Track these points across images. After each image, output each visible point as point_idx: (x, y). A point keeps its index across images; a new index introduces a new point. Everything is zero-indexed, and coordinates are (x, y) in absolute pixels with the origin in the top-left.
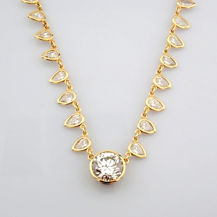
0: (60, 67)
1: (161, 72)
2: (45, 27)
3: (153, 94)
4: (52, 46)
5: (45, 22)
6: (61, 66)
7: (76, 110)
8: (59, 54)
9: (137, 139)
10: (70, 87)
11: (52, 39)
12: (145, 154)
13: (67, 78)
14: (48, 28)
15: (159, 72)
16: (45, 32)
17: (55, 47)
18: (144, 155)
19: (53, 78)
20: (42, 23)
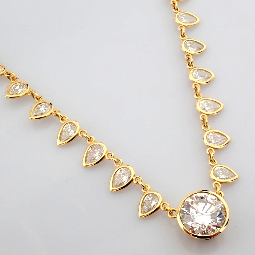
0: (62, 120)
1: (192, 64)
2: (11, 79)
3: (200, 95)
4: (36, 99)
5: (8, 73)
6: (62, 118)
7: (116, 163)
8: (51, 104)
9: (215, 161)
10: (90, 138)
11: (29, 90)
12: (235, 174)
13: (80, 130)
14: (16, 78)
15: (190, 64)
16: (15, 85)
17: (40, 98)
18: (235, 176)
19: (60, 137)
20: (5, 75)
